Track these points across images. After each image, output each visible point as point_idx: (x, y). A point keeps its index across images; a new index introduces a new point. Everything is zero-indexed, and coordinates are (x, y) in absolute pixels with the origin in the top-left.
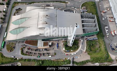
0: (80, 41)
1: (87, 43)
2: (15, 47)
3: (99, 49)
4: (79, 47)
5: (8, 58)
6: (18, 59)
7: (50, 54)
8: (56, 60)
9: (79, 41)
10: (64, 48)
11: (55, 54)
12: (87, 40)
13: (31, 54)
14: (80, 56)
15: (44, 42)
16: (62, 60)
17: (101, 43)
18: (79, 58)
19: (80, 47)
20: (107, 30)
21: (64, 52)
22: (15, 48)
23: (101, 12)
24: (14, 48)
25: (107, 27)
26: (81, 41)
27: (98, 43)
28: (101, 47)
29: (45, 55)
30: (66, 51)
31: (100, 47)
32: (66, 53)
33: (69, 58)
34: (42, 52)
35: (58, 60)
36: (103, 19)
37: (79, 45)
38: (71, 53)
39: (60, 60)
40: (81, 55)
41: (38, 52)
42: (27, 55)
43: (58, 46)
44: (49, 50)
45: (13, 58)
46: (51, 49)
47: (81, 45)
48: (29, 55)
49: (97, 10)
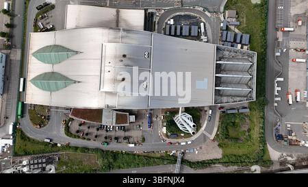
0: (206, 111)
1: (220, 118)
2: (49, 116)
3: (247, 134)
4: (201, 127)
5: (38, 143)
6: (59, 145)
7: (131, 140)
8: (146, 154)
9: (202, 113)
10: (165, 128)
11: (144, 140)
12: (222, 110)
13: (89, 137)
14: (201, 148)
15: (117, 114)
16: (159, 156)
17: (255, 120)
18: (197, 152)
19: (203, 128)
20: (279, 89)
21: (164, 137)
22: (51, 120)
23: (277, 29)
24: (48, 119)
25: (282, 79)
26: (207, 113)
27: (248, 121)
28: (252, 132)
29: (120, 140)
30: (169, 134)
31: (249, 130)
32: (168, 140)
33: (173, 152)
34: (113, 134)
35: (150, 155)
36: (278, 54)
37: (201, 121)
38: (180, 140)
39: (152, 155)
40: (203, 146)
41: (103, 133)
42: (79, 137)
43: (151, 122)
44: (128, 130)
45: (49, 143)
46: (135, 127)
47: (206, 122)
48: (85, 139)
49: (266, 24)
